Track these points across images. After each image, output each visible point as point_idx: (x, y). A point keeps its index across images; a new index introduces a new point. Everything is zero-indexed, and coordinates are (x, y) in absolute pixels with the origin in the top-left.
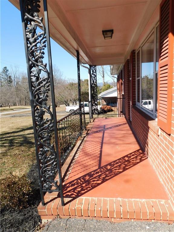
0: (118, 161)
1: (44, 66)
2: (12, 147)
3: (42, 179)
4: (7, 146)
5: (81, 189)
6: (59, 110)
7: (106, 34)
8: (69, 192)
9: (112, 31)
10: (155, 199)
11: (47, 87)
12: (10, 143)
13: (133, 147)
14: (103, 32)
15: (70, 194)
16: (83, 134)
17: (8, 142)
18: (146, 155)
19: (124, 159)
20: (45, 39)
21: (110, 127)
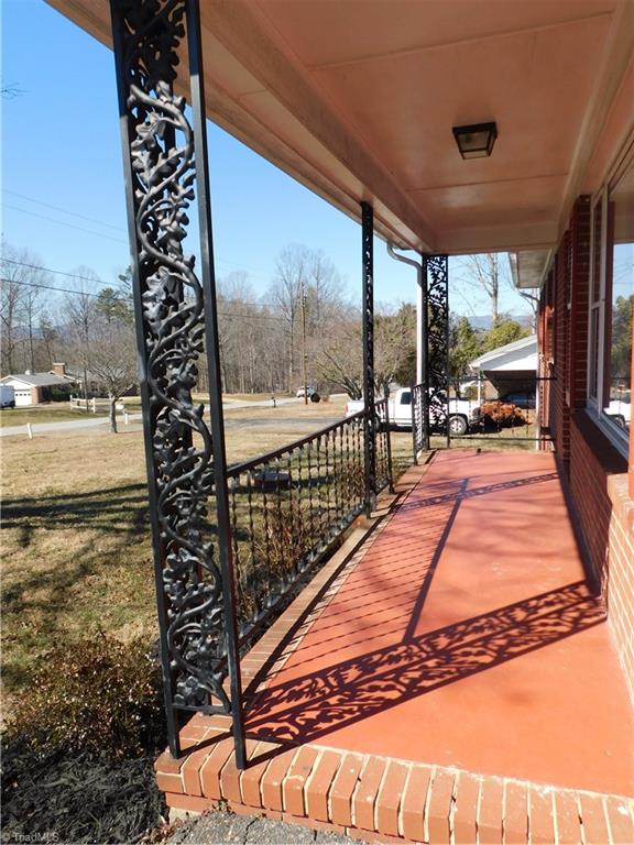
0: (483, 621)
1: (186, 264)
2: (137, 537)
3: (173, 663)
4: (124, 530)
5: (318, 713)
6: (326, 413)
7: (468, 140)
8: (274, 719)
9: (490, 129)
10: (595, 791)
11: (194, 340)
12: (135, 521)
13: (559, 569)
14: (457, 131)
15: (275, 726)
16: (378, 507)
17: (130, 515)
18: (602, 608)
19: (509, 617)
20: (190, 172)
21: (484, 488)
